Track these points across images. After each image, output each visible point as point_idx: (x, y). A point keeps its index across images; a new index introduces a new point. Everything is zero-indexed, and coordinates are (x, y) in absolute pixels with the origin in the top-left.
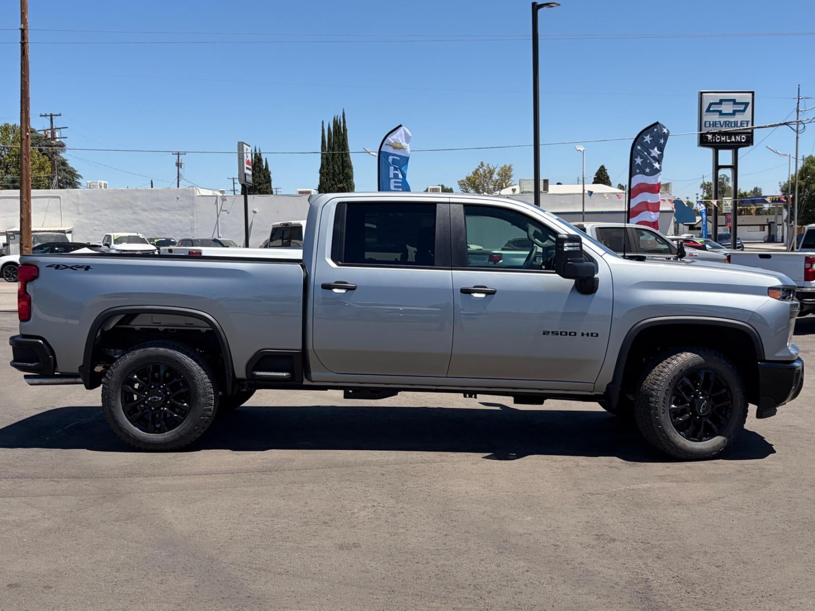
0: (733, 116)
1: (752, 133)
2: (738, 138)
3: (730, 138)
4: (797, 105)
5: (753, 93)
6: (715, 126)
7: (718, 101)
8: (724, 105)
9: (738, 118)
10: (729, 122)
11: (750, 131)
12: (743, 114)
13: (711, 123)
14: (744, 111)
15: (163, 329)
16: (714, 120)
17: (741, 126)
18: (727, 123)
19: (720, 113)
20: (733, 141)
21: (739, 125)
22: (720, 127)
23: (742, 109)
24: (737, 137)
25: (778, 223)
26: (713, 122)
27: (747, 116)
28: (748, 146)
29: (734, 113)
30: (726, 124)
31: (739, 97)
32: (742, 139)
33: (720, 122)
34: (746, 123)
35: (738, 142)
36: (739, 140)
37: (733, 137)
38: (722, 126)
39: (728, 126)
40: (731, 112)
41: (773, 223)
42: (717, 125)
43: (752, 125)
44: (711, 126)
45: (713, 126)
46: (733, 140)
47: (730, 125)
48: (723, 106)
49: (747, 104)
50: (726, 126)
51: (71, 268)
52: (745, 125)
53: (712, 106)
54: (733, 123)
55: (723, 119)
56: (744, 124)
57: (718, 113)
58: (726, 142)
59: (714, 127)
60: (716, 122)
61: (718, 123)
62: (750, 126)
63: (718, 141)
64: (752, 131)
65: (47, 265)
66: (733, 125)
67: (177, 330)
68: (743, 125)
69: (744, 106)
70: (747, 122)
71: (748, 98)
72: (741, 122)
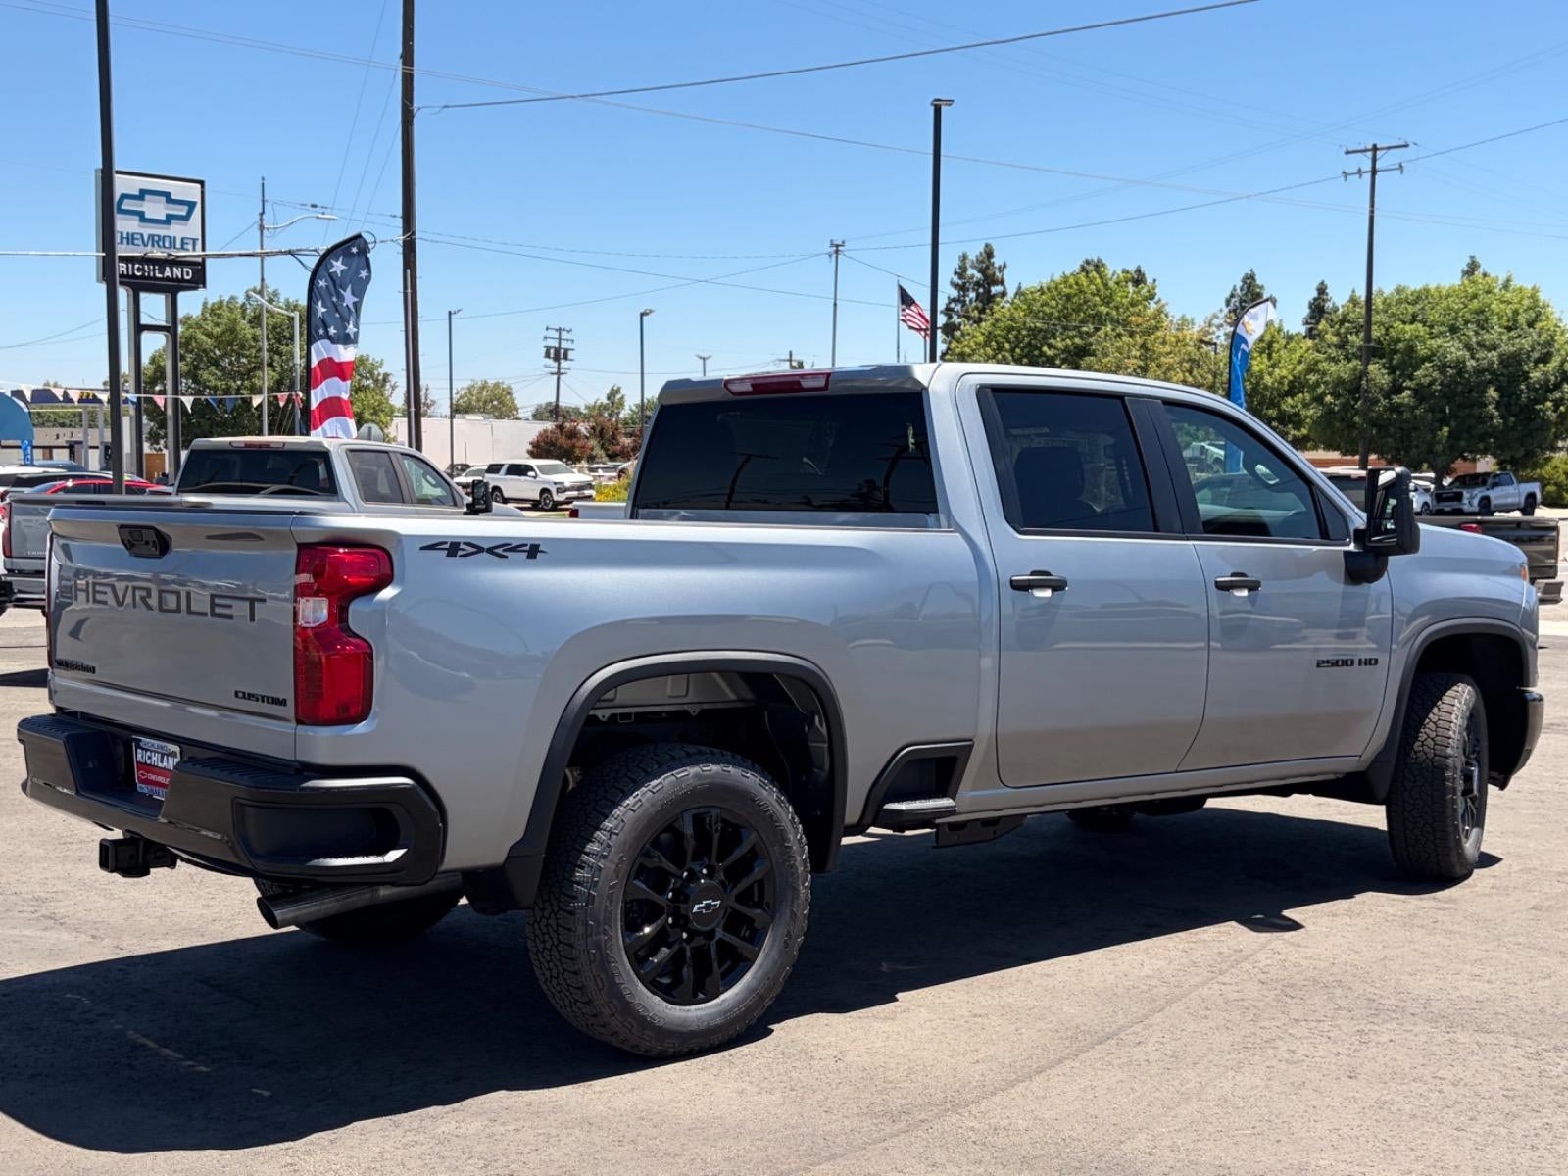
0: (166, 226)
1: (203, 264)
2: (177, 272)
3: (162, 272)
4: (258, 217)
5: (202, 183)
6: (133, 244)
7: (137, 193)
8: (150, 201)
9: (177, 230)
10: (159, 236)
11: (200, 259)
12: (186, 225)
13: (125, 236)
14: (186, 218)
15: (607, 716)
16: (131, 231)
17: (183, 248)
18: (156, 238)
19: (141, 215)
20: (168, 277)
21: (178, 245)
22: (142, 247)
23: (184, 213)
24: (175, 269)
25: (91, 444)
26: (128, 234)
27: (192, 229)
28: (196, 288)
29: (169, 220)
30: (154, 240)
31: (178, 190)
32: (185, 274)
33: (142, 235)
34: (191, 242)
35: (177, 280)
36: (180, 276)
37: (167, 269)
38: (146, 245)
39: (158, 245)
40: (163, 218)
41: (80, 443)
42: (136, 242)
43: (203, 249)
44: (125, 241)
45: (128, 243)
46: (168, 273)
47: (161, 244)
48: (145, 203)
49: (191, 205)
50: (153, 245)
51: (490, 551)
52: (190, 247)
53: (126, 201)
54: (167, 240)
55: (148, 231)
56: (187, 244)
57: (137, 218)
58: (155, 278)
59: (131, 246)
60: (133, 234)
61: (139, 237)
62: (198, 252)
63: (139, 274)
64: (204, 260)
65: (425, 544)
66: (167, 245)
67: (637, 714)
68: (186, 246)
69: (186, 208)
70: (194, 241)
71: (192, 192)
72: (183, 239)
